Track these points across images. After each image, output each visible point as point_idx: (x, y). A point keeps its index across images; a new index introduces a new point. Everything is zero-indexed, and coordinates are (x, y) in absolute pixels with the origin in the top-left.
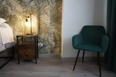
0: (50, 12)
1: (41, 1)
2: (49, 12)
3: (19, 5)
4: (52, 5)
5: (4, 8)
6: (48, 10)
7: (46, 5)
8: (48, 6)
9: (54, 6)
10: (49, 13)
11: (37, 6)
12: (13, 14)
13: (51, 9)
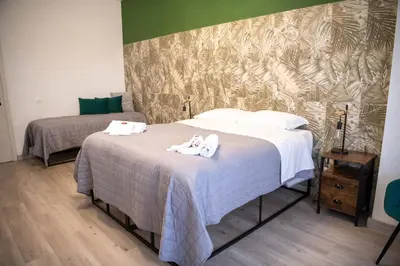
0: (362, 98)
1: (339, 71)
2: (360, 97)
3: (293, 80)
4: (367, 79)
5: (266, 87)
6: (358, 91)
7: (352, 78)
8: (357, 83)
9: (375, 80)
10: (359, 99)
11: (330, 83)
12: (280, 98)
13: (366, 88)
